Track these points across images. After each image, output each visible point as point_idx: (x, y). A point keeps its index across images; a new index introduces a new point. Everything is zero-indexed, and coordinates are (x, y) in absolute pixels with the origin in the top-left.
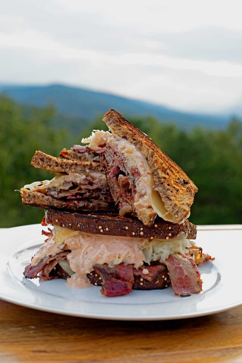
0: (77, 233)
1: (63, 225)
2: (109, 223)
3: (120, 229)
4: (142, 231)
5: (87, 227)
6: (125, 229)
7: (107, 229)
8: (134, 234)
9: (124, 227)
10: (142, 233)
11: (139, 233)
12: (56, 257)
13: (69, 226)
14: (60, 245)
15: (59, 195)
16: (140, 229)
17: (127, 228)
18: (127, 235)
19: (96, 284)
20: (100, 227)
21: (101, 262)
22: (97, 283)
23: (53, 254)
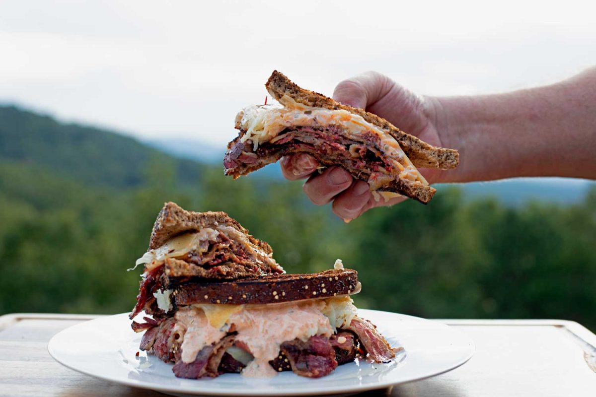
0: (242, 307)
1: (218, 301)
2: (285, 285)
3: (298, 291)
4: (324, 287)
5: (257, 295)
6: (304, 289)
7: (284, 294)
8: (315, 293)
9: (303, 287)
10: (324, 291)
11: (320, 291)
12: (222, 343)
13: (228, 300)
14: (223, 327)
15: (203, 260)
16: (321, 285)
17: (307, 287)
18: (307, 297)
19: (280, 369)
20: (275, 293)
21: (291, 338)
22: (282, 367)
23: (217, 340)
